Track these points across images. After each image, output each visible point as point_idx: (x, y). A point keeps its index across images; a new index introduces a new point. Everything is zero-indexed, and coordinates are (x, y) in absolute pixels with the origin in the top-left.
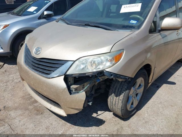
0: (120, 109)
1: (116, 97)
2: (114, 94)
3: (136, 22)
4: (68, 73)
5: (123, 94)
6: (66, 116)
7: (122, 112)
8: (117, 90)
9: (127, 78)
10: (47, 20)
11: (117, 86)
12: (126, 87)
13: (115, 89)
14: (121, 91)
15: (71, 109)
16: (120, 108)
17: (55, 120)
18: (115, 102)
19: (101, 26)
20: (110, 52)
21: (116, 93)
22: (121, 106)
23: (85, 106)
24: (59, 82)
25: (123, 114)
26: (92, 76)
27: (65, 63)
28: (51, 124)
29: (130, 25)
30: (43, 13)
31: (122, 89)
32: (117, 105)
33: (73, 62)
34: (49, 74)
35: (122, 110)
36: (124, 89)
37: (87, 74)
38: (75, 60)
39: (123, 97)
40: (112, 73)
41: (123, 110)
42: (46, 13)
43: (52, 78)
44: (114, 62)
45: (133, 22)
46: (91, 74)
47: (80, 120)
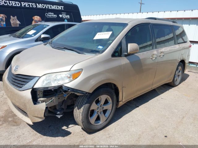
0: (81, 122)
1: (78, 110)
2: (77, 107)
3: (102, 47)
4: (35, 87)
5: (83, 107)
6: (33, 124)
7: (83, 124)
8: (79, 104)
9: (84, 93)
10: (43, 42)
11: (80, 101)
12: (86, 102)
13: (78, 104)
14: (82, 105)
15: (35, 118)
16: (81, 120)
17: (28, 131)
18: (78, 115)
19: (74, 49)
20: (70, 71)
21: (78, 107)
22: (81, 118)
23: (46, 115)
24: (27, 94)
25: (85, 127)
26: (55, 90)
27: (34, 78)
28: (23, 134)
29: (97, 50)
30: (40, 36)
31: (82, 103)
32: (79, 117)
33: (39, 78)
34: (21, 87)
35: (82, 122)
36: (84, 103)
37: (49, 88)
38: (41, 76)
39: (82, 110)
40: (69, 88)
41: (84, 122)
42: (43, 36)
43: (23, 91)
44: (71, 79)
45: (100, 47)
46: (52, 88)
47: (50, 132)
